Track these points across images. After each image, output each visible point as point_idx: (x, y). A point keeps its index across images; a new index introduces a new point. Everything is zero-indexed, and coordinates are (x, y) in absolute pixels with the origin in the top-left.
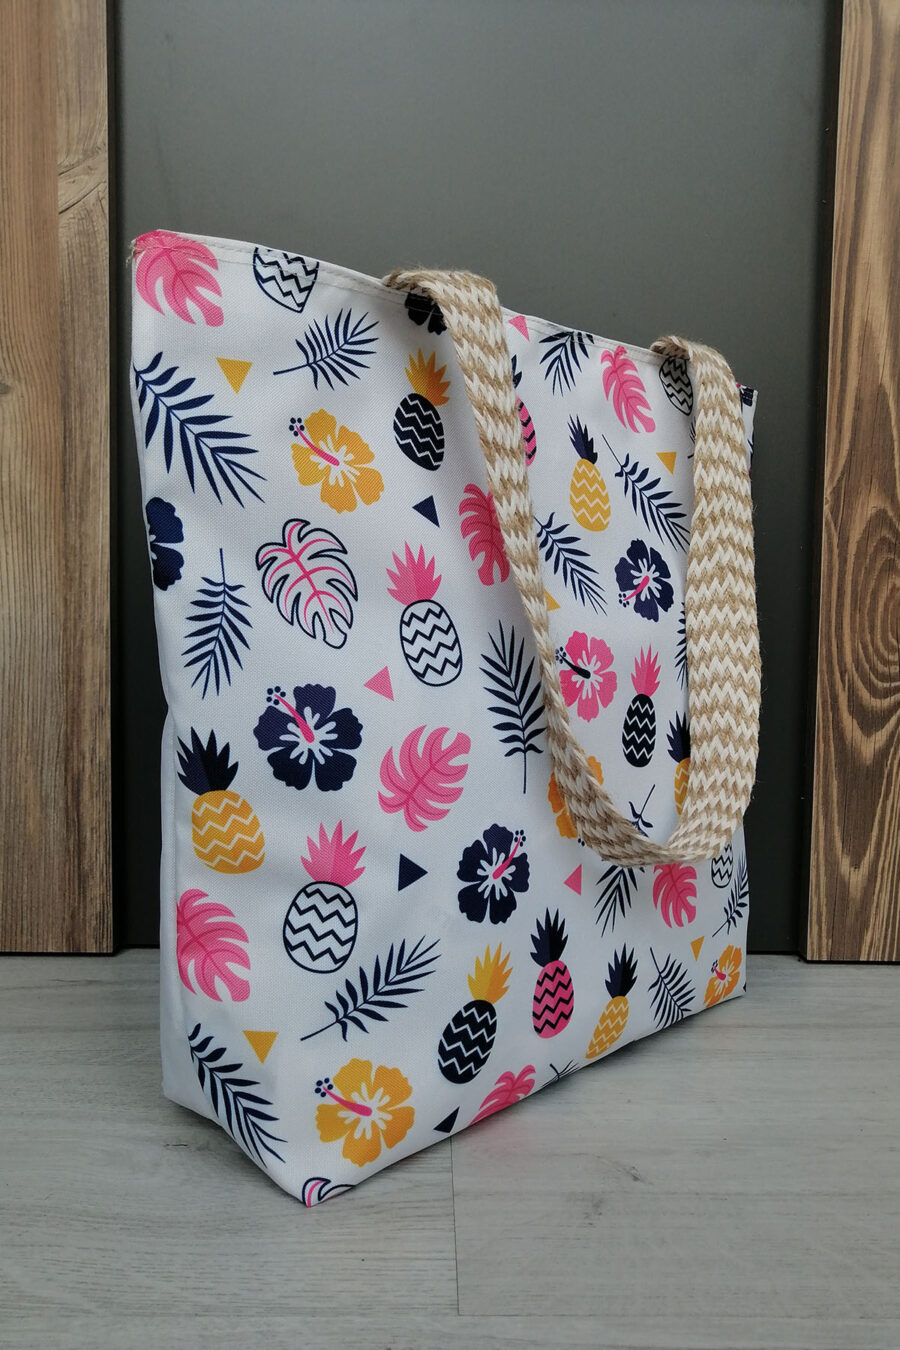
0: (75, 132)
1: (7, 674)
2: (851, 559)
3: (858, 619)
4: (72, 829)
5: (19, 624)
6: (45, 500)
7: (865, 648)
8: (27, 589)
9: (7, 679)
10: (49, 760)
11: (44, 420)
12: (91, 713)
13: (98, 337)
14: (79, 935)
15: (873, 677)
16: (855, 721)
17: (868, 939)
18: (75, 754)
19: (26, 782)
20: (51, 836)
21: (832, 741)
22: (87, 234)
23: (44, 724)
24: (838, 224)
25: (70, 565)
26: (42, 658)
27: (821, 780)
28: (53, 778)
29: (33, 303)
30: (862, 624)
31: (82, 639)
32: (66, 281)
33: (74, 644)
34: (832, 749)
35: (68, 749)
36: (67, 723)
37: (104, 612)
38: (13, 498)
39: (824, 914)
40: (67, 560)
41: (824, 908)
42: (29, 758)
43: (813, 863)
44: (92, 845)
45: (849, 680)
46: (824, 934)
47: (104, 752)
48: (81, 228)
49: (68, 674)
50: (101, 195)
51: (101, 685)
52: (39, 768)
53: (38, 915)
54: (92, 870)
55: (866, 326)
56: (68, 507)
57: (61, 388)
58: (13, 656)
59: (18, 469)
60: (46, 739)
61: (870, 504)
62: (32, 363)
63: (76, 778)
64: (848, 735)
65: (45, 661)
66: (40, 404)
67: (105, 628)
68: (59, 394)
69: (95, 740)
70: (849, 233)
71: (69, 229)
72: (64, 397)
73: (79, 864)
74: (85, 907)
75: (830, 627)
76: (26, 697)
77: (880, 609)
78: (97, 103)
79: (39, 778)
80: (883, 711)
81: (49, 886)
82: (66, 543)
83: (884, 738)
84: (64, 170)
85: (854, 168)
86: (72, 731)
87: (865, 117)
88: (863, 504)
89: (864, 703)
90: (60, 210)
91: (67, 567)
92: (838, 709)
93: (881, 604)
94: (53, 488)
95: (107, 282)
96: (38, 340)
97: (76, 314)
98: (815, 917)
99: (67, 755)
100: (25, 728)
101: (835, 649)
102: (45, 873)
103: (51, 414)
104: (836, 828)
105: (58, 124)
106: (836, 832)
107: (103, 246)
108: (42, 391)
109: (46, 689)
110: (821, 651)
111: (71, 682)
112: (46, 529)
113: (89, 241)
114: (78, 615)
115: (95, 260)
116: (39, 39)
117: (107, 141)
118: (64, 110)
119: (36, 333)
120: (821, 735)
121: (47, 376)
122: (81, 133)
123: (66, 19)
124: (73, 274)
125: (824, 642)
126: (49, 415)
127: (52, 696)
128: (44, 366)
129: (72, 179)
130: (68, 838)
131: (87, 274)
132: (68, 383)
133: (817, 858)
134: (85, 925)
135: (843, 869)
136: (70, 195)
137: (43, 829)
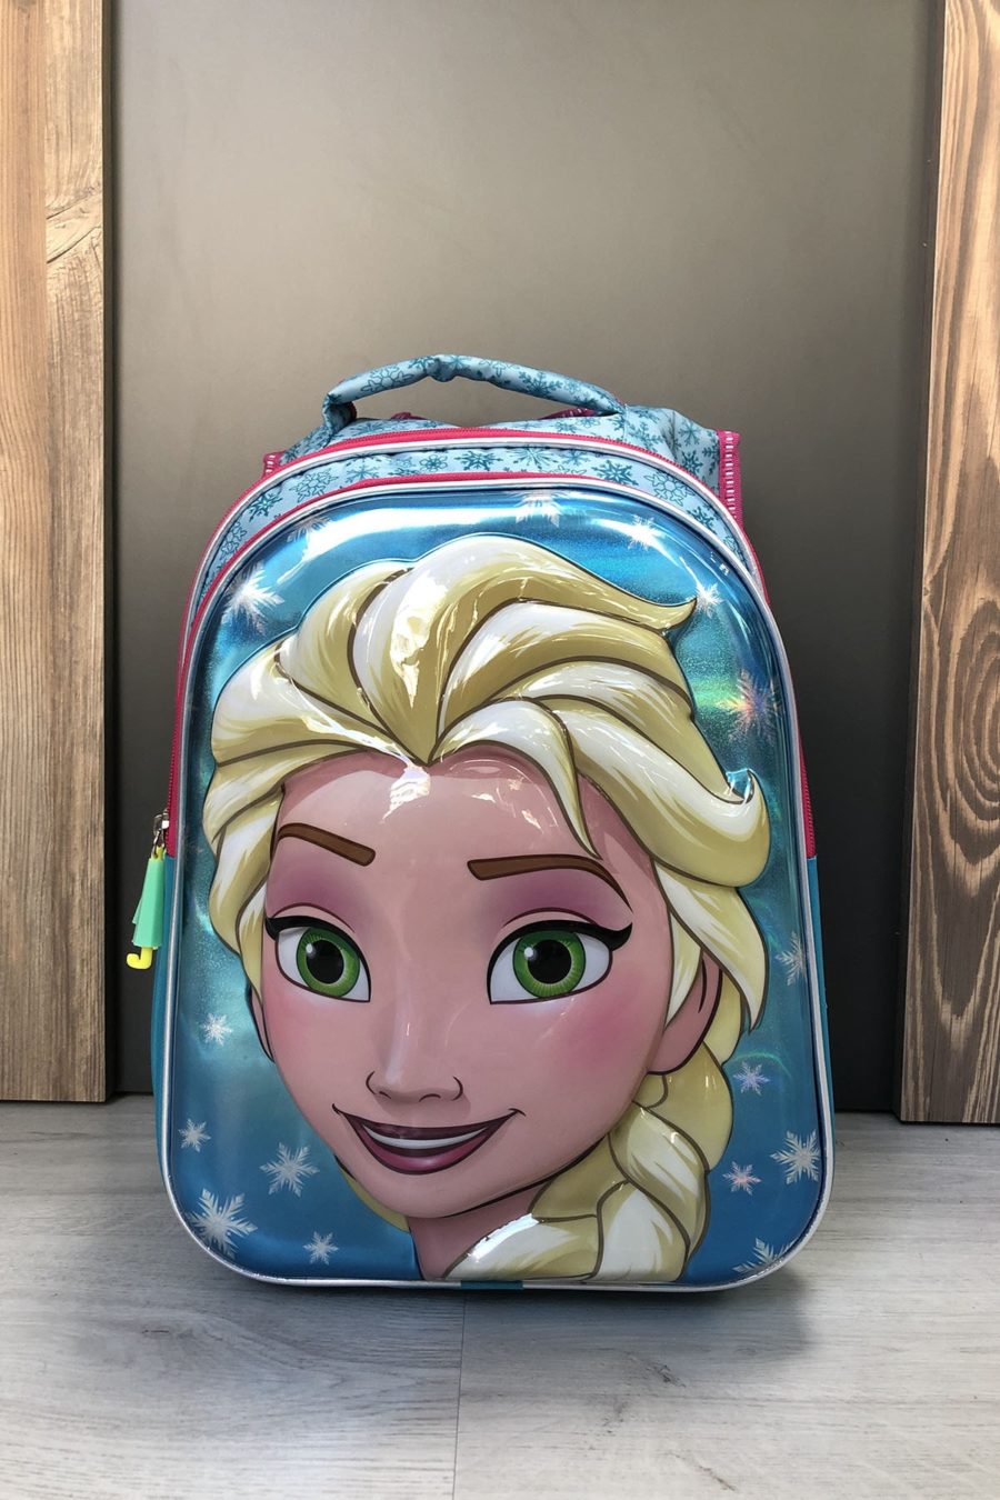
0: (65, 171)
2: (954, 660)
3: (962, 729)
4: (60, 961)
6: (31, 587)
7: (970, 761)
8: (10, 690)
10: (34, 882)
11: (29, 495)
12: (82, 828)
13: (90, 403)
14: (67, 1081)
15: (979, 795)
16: (958, 846)
17: (972, 1098)
18: (64, 876)
19: (8, 906)
20: (37, 969)
21: (931, 869)
22: (78, 286)
23: (29, 842)
24: (939, 272)
25: (60, 662)
26: (27, 767)
27: (919, 913)
28: (37, 902)
29: (18, 364)
30: (966, 735)
31: (72, 744)
32: (56, 340)
34: (932, 877)
35: (56, 871)
36: (54, 840)
37: (98, 715)
39: (921, 1068)
40: (55, 657)
41: (922, 1061)
42: (11, 879)
43: (908, 1008)
44: (82, 979)
45: (951, 798)
46: (921, 1091)
47: (96, 874)
49: (56, 785)
50: (95, 242)
51: (93, 796)
52: (23, 891)
53: (21, 1058)
54: (81, 1008)
55: (972, 390)
56: (57, 597)
57: (49, 461)
60: (31, 859)
61: (976, 596)
62: (16, 432)
63: (64, 902)
64: (951, 863)
65: (29, 770)
66: (25, 479)
67: (98, 734)
68: (47, 468)
69: (86, 860)
70: (952, 283)
71: (59, 280)
72: (52, 471)
73: (68, 999)
74: (74, 1050)
75: (930, 736)
76: (8, 810)
77: (988, 717)
78: (90, 138)
79: (23, 903)
80: (991, 834)
81: (34, 1025)
82: (54, 637)
83: (993, 865)
84: (53, 213)
85: (959, 208)
86: (61, 851)
87: (971, 149)
88: (969, 595)
89: (969, 825)
90: (49, 259)
91: (54, 663)
92: (938, 830)
93: (989, 710)
94: (40, 576)
95: (101, 340)
96: (23, 407)
97: (66, 377)
98: (910, 1072)
99: (54, 877)
100: (7, 847)
101: (934, 762)
102: (29, 1011)
103: (37, 490)
104: (936, 969)
105: (46, 161)
106: (936, 973)
107: (96, 300)
108: (28, 464)
109: (31, 802)
110: (919, 764)
111: (59, 794)
112: (31, 622)
113: (81, 295)
114: (67, 718)
115: (88, 315)
116: (27, 67)
117: (101, 181)
118: (54, 146)
119: (21, 399)
120: (918, 861)
121: (34, 448)
122: (73, 171)
123: (57, 43)
124: (63, 332)
125: (922, 754)
126: (34, 491)
127: (38, 809)
128: (30, 436)
129: (62, 224)
130: (55, 971)
131: (79, 332)
132: (57, 456)
133: (914, 1005)
134: (74, 1070)
135: (944, 1017)
136: (59, 242)
137: (27, 961)
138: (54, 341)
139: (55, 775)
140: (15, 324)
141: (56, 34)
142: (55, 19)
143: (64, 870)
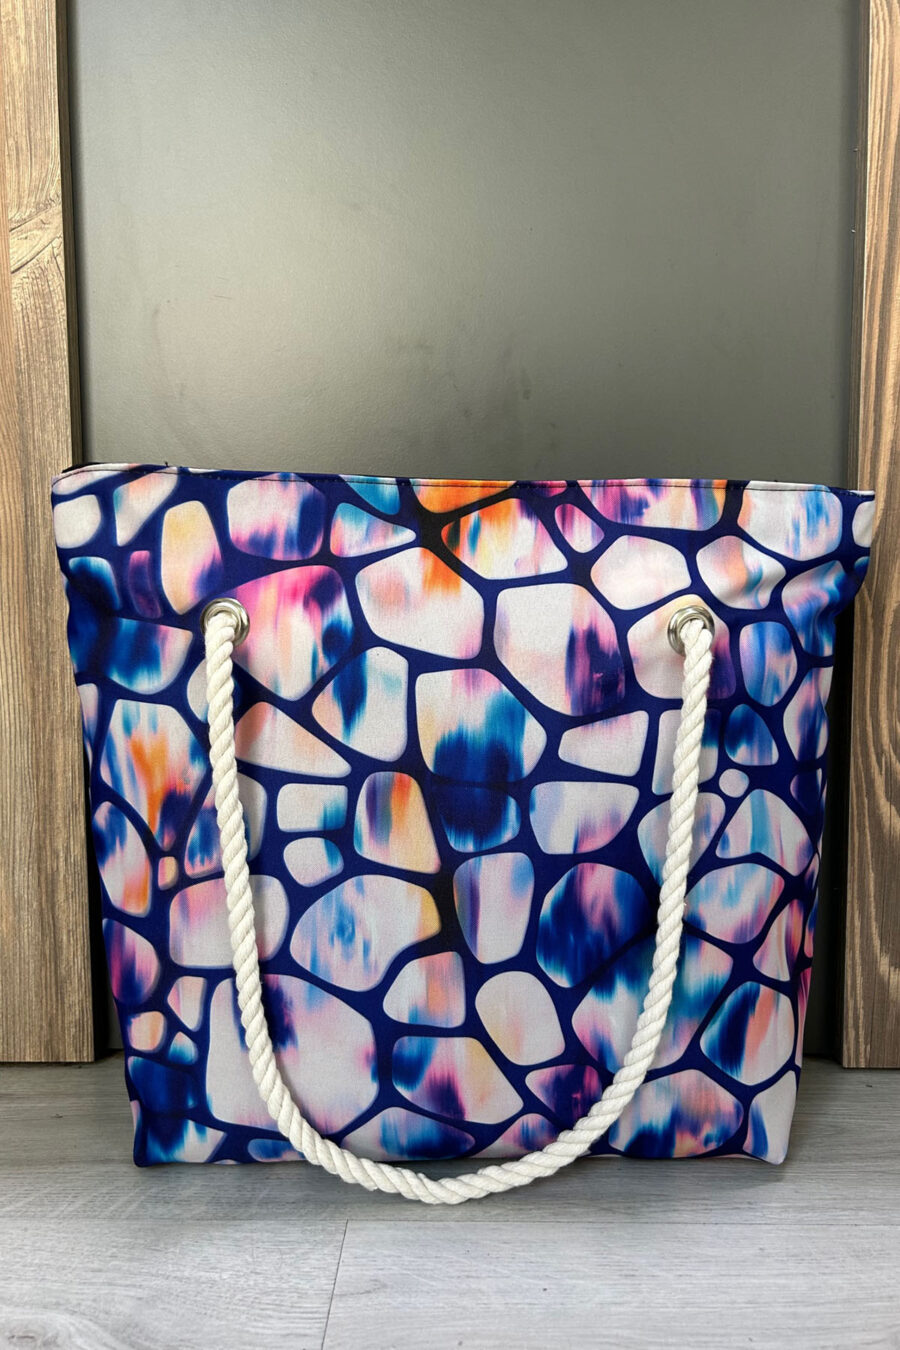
0: (26, 185)
2: (887, 630)
3: (895, 696)
4: (47, 931)
6: (8, 583)
10: (21, 860)
11: (4, 498)
12: (64, 809)
13: (58, 406)
14: (58, 1043)
16: (893, 808)
18: (48, 853)
20: (26, 940)
21: (867, 831)
22: (44, 296)
23: (14, 823)
24: (869, 257)
25: (38, 653)
26: (10, 752)
27: (856, 871)
28: (25, 878)
31: (52, 730)
33: (44, 736)
34: (868, 838)
35: (40, 848)
36: (38, 820)
39: (861, 1017)
40: (33, 648)
41: (862, 1011)
43: (848, 962)
44: (68, 948)
45: (886, 763)
46: (861, 1040)
47: (78, 851)
48: (36, 288)
49: (38, 769)
50: (56, 251)
51: (73, 779)
52: (11, 869)
53: (14, 1023)
54: (70, 975)
56: (32, 592)
57: (20, 463)
60: (17, 837)
63: (50, 877)
64: (887, 824)
65: (13, 756)
67: (76, 720)
68: (19, 470)
69: (69, 838)
70: (882, 267)
71: (23, 290)
72: (23, 472)
73: (56, 969)
74: (63, 1014)
75: (864, 704)
78: (48, 151)
79: (11, 879)
81: (25, 992)
82: (31, 629)
84: (17, 225)
85: (887, 194)
86: (45, 830)
90: (12, 269)
91: (33, 654)
92: (874, 794)
94: (16, 572)
95: (66, 347)
97: (33, 382)
98: (851, 1022)
99: (39, 855)
101: (870, 729)
102: (20, 980)
103: (10, 490)
104: (874, 924)
105: (8, 176)
106: (874, 928)
107: (60, 308)
109: (15, 785)
111: (41, 778)
112: (9, 615)
113: (44, 303)
114: (46, 706)
115: (52, 323)
117: (60, 193)
118: (14, 162)
120: (855, 823)
121: (5, 451)
122: (33, 183)
123: (14, 62)
124: (29, 339)
126: (8, 492)
127: (22, 792)
128: (2, 440)
129: (24, 236)
130: (43, 941)
131: (44, 339)
132: (27, 457)
133: (853, 957)
134: (64, 1033)
135: (881, 969)
136: (23, 253)
137: (16, 931)
138: (21, 348)
141: (13, 54)
142: (11, 39)
143: (48, 848)
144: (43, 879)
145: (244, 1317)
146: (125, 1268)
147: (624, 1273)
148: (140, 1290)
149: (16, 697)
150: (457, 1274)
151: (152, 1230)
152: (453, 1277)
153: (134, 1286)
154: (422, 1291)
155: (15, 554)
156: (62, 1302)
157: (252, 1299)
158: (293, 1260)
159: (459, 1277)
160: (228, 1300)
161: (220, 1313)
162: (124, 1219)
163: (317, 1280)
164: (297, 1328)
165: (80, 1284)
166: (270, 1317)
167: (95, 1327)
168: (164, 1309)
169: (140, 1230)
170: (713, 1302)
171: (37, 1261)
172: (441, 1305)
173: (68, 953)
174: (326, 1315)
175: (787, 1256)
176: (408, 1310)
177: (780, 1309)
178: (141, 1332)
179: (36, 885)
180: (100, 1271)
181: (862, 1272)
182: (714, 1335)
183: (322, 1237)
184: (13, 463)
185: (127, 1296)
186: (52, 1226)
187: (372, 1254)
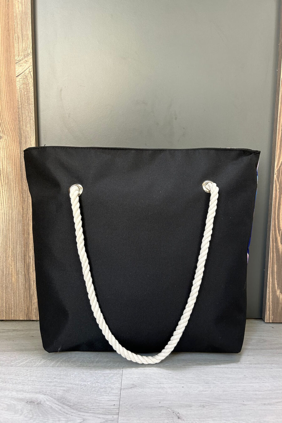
0: (21, 48)
1: (4, 232)
4: (27, 281)
5: (7, 216)
6: (15, 174)
8: (10, 204)
9: (4, 233)
10: (19, 259)
11: (13, 147)
12: (32, 244)
13: (31, 119)
14: (30, 314)
18: (27, 257)
19: (12, 266)
20: (20, 283)
21: (275, 253)
22: (26, 84)
23: (17, 248)
26: (16, 226)
27: (271, 265)
28: (20, 265)
29: (8, 108)
31: (29, 220)
33: (26, 222)
34: (275, 255)
35: (25, 256)
36: (24, 247)
38: (4, 174)
39: (271, 308)
40: (23, 195)
41: (271, 306)
42: (12, 258)
43: (268, 291)
46: (271, 314)
49: (24, 232)
50: (30, 71)
52: (16, 262)
53: (17, 308)
54: (33, 294)
56: (22, 177)
57: (19, 137)
58: (6, 226)
59: (5, 164)
60: (18, 252)
62: (9, 128)
63: (28, 265)
65: (16, 228)
66: (12, 142)
68: (18, 139)
71: (20, 82)
74: (32, 306)
75: (275, 215)
76: (11, 239)
78: (28, 38)
79: (16, 265)
81: (20, 299)
82: (22, 189)
84: (18, 62)
86: (26, 251)
90: (16, 76)
91: (23, 196)
92: (277, 242)
94: (17, 171)
95: (33, 101)
96: (10, 121)
97: (23, 112)
98: (268, 309)
99: (25, 258)
100: (11, 249)
101: (277, 223)
102: (19, 295)
103: (16, 146)
104: (276, 280)
105: (15, 46)
106: (276, 282)
107: (31, 88)
108: (13, 138)
109: (17, 237)
110: (272, 223)
112: (15, 184)
113: (27, 87)
114: (27, 212)
115: (29, 93)
116: (8, 17)
117: (32, 52)
118: (17, 41)
119: (10, 118)
120: (271, 251)
121: (14, 133)
122: (23, 49)
123: (17, 9)
124: (22, 98)
125: (273, 220)
126: (15, 146)
127: (19, 239)
128: (13, 129)
129: (20, 65)
131: (26, 98)
132: (21, 136)
133: (269, 290)
134: (32, 311)
135: (277, 294)
136: (20, 70)
137: (17, 281)
138: (19, 101)
139: (24, 229)
140: (7, 96)
141: (17, 6)
143: (27, 256)
144: (26, 265)
145: (96, 395)
146: (59, 381)
147: (205, 382)
148: (64, 388)
149: (17, 209)
150: (157, 382)
151: (65, 370)
152: (156, 383)
153: (62, 386)
154: (147, 388)
155: (17, 165)
156: (41, 391)
157: (97, 390)
158: (108, 379)
159: (157, 384)
160: (90, 390)
161: (88, 394)
162: (56, 367)
163: (116, 385)
164: (112, 398)
165: (46, 386)
166: (104, 395)
167: (52, 399)
168: (72, 393)
169: (62, 370)
170: (232, 391)
171: (31, 380)
172: (153, 391)
173: (33, 287)
174: (120, 395)
175: (252, 377)
176: (144, 393)
177: (252, 393)
178: (66, 400)
179: (23, 267)
180: (51, 382)
181: (274, 382)
182: (233, 400)
183: (116, 372)
184: (16, 137)
185: (60, 389)
186: (36, 369)
187: (131, 377)
